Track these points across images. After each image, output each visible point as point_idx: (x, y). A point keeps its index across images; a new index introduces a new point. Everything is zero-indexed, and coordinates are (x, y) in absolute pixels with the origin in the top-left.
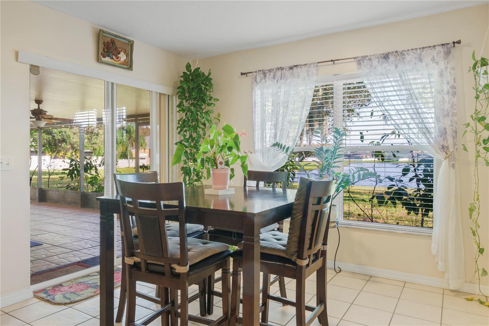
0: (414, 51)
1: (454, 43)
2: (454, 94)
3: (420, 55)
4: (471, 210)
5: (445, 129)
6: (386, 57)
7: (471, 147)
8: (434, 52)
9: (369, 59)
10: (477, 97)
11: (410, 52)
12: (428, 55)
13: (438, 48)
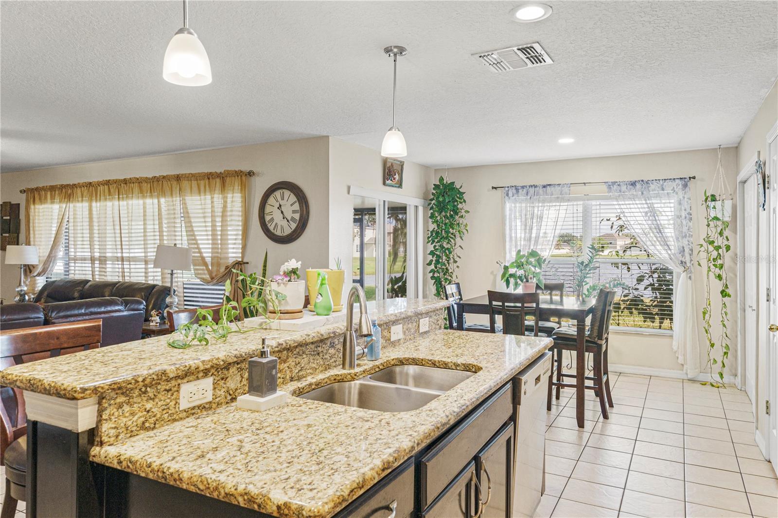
0: (658, 181)
1: (690, 178)
2: (691, 219)
3: (662, 185)
4: (704, 313)
5: (683, 247)
6: (633, 184)
7: (704, 263)
8: (674, 184)
9: (619, 185)
10: (708, 225)
11: (654, 181)
12: (669, 185)
13: (677, 181)
